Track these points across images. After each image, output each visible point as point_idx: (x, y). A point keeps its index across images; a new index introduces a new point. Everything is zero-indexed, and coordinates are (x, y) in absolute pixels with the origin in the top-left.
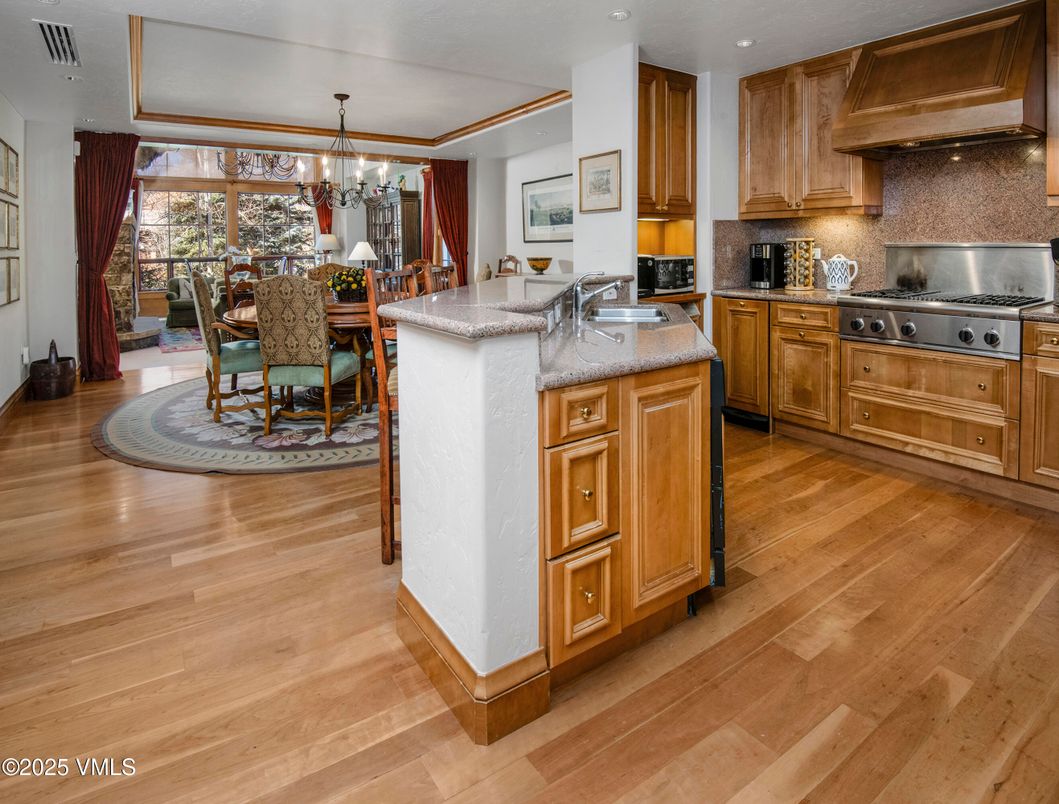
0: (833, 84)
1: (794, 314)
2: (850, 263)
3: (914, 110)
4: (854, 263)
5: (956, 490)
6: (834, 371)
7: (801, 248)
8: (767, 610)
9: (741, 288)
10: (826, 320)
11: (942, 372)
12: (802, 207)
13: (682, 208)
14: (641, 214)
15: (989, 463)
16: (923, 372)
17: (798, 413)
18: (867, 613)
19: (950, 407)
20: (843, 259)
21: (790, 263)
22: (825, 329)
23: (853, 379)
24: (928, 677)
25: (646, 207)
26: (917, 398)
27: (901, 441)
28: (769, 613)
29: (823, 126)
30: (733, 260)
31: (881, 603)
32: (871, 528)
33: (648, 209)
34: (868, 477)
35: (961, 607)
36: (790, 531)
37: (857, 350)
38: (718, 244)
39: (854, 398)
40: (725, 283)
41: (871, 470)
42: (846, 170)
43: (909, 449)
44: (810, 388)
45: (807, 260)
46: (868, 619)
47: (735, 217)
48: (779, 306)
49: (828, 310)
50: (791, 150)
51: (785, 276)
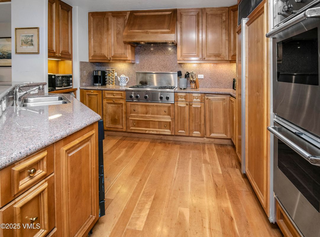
0: (121, 20)
1: (111, 94)
2: (126, 77)
3: (147, 33)
4: (128, 77)
5: (160, 141)
6: (125, 112)
7: (111, 72)
8: (121, 214)
9: (91, 86)
10: (122, 96)
11: (155, 108)
12: (112, 59)
13: (67, 56)
14: (49, 57)
15: (167, 132)
16: (150, 109)
17: (113, 127)
18: (153, 197)
19: (157, 118)
20: (124, 76)
21: (107, 77)
22: (121, 98)
23: (130, 113)
24: (178, 214)
25: (51, 54)
26: (149, 117)
27: (144, 130)
28: (122, 215)
29: (118, 34)
30: (87, 76)
31: (155, 190)
32: (143, 162)
33: (52, 55)
34: (137, 143)
35: (175, 181)
36: (119, 173)
37: (131, 104)
38: (81, 70)
39: (131, 119)
40: (84, 84)
41: (137, 141)
42: (126, 49)
43: (147, 132)
44: (117, 118)
45: (113, 76)
46: (154, 199)
47: (88, 61)
48: (106, 92)
49: (122, 92)
50: (108, 40)
51: (106, 81)
